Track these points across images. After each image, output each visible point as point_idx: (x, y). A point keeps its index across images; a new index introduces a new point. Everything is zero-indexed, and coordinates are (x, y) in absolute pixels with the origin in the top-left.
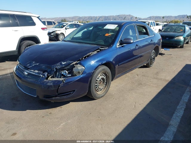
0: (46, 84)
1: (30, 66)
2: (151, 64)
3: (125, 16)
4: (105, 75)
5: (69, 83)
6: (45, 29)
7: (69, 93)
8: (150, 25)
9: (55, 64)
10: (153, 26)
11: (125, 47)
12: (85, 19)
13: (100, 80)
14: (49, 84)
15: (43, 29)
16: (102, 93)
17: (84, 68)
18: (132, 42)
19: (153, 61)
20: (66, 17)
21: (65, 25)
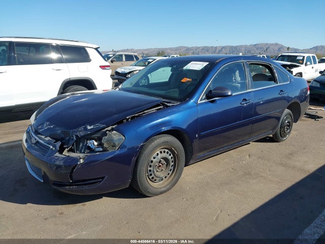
0: (54, 162)
1: (41, 129)
2: (283, 135)
3: (267, 46)
4: (169, 152)
5: (93, 164)
6: (107, 68)
7: (94, 181)
8: (305, 62)
9: (75, 128)
10: (311, 64)
11: (217, 102)
12: (197, 51)
13: (160, 161)
14: (57, 163)
15: (103, 67)
16: (165, 185)
17: (124, 138)
18: (230, 94)
19: (288, 129)
20: (166, 49)
21: (150, 60)
